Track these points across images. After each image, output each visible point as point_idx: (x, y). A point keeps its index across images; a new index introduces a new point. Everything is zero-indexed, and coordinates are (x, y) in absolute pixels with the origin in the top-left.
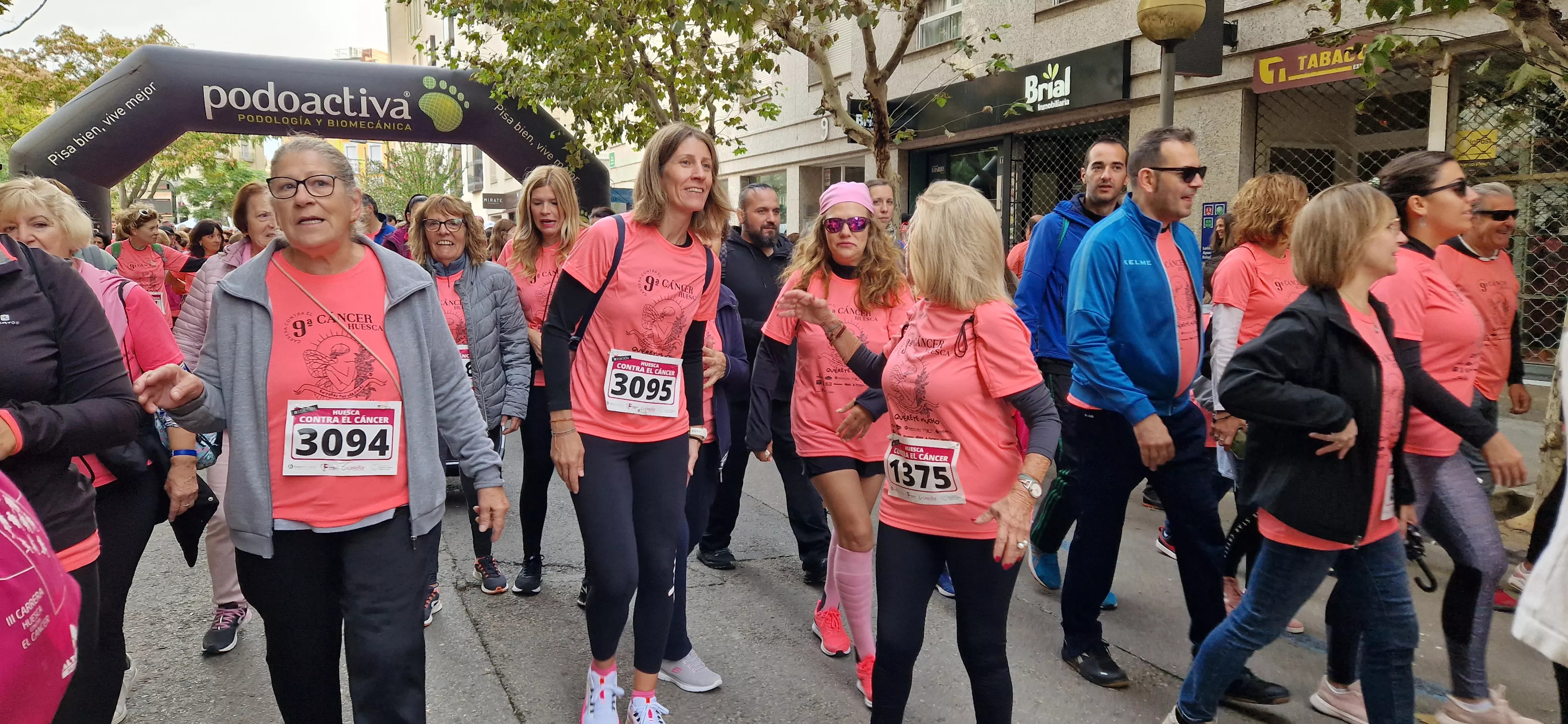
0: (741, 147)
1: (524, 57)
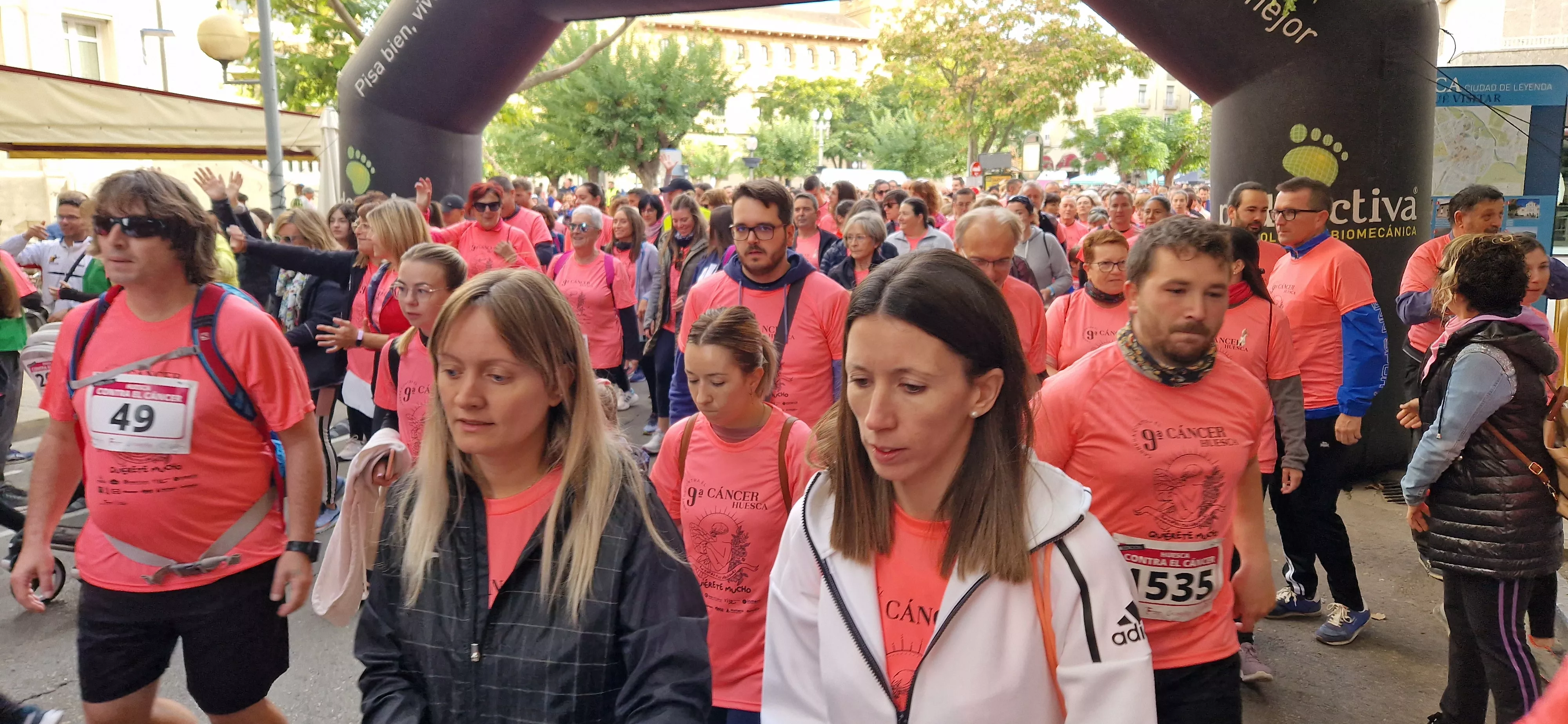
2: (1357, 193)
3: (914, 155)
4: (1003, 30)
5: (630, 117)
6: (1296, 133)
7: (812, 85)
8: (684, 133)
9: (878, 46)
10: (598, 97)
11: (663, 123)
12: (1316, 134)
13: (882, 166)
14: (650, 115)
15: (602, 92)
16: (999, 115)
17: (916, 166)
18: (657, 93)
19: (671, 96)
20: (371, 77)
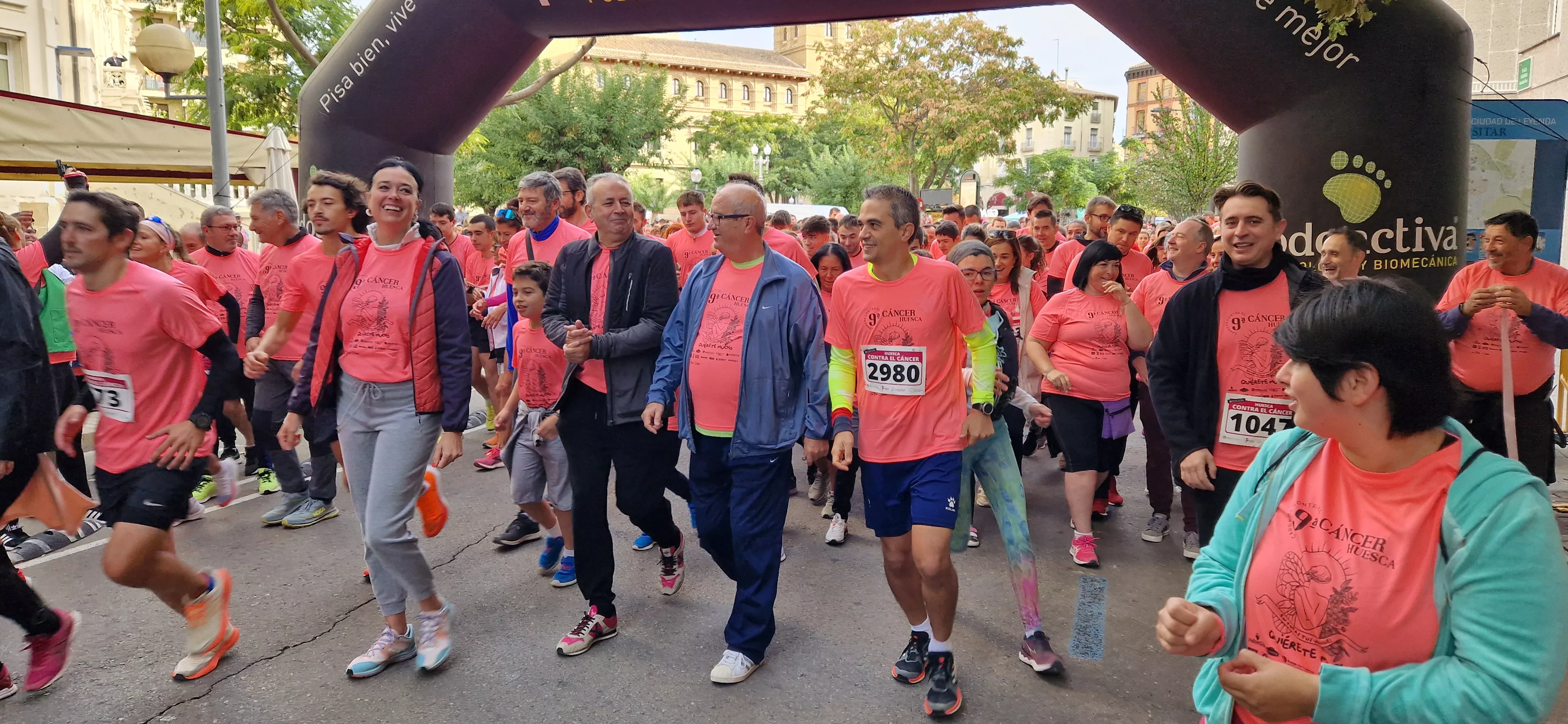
2: (1400, 222)
3: (853, 191)
4: (943, 70)
5: (574, 147)
6: (1336, 161)
7: (749, 121)
8: (628, 165)
9: (821, 83)
10: (542, 127)
11: (607, 153)
12: (1358, 161)
13: (821, 201)
14: (595, 146)
15: (546, 122)
16: (941, 151)
17: (854, 201)
18: (602, 124)
19: (616, 128)
20: (337, 92)
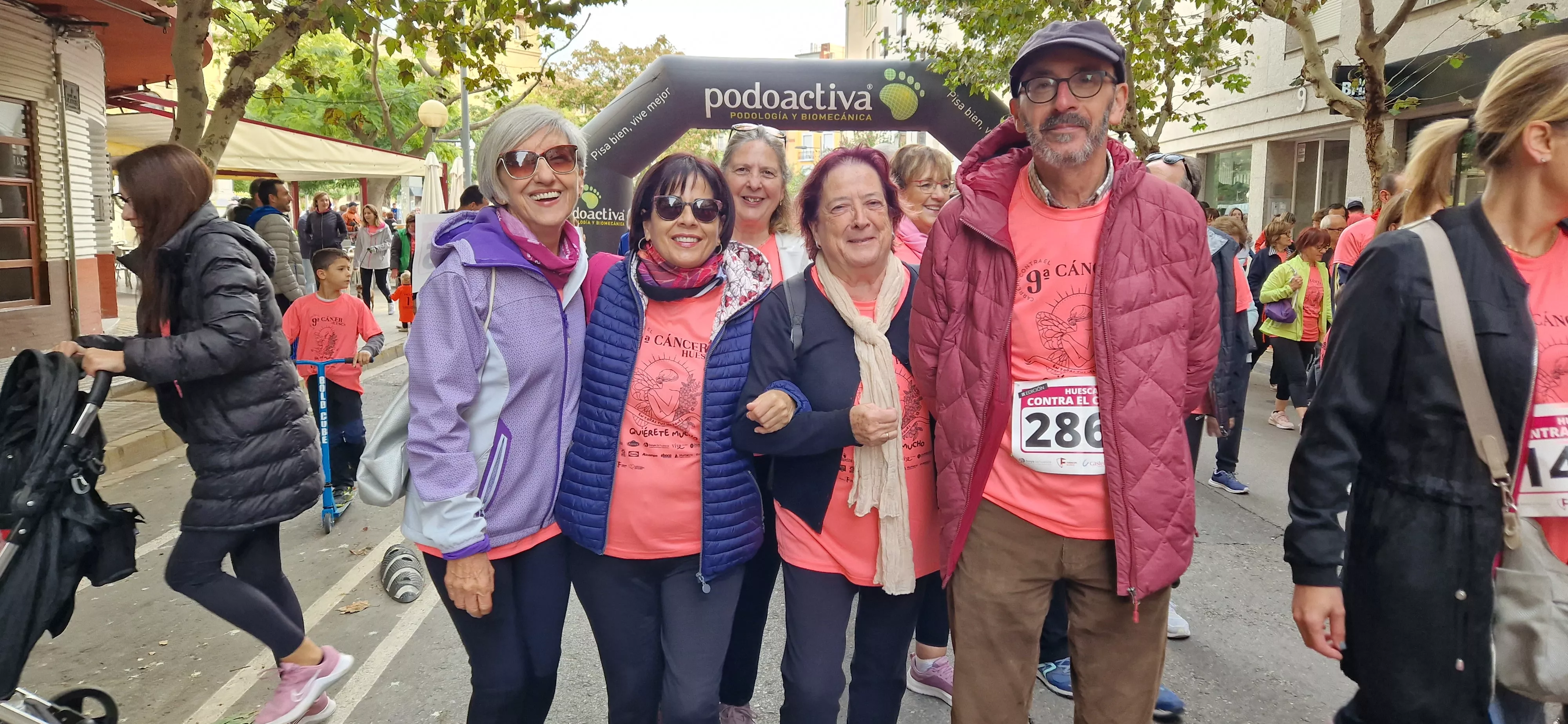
0: (1201, 122)
1: (977, 44)
